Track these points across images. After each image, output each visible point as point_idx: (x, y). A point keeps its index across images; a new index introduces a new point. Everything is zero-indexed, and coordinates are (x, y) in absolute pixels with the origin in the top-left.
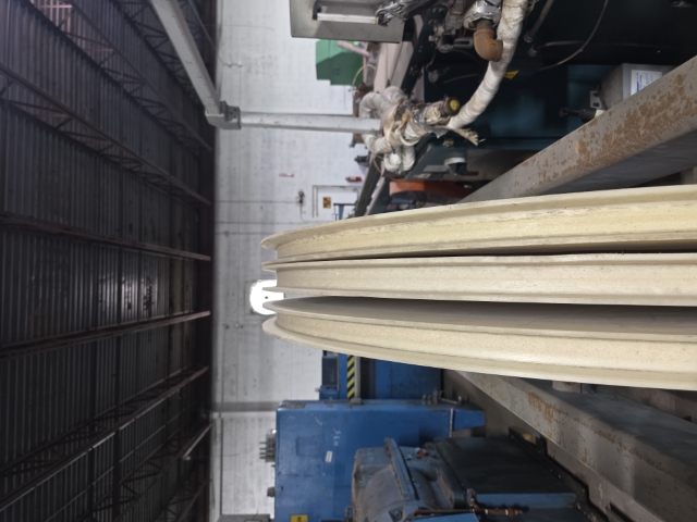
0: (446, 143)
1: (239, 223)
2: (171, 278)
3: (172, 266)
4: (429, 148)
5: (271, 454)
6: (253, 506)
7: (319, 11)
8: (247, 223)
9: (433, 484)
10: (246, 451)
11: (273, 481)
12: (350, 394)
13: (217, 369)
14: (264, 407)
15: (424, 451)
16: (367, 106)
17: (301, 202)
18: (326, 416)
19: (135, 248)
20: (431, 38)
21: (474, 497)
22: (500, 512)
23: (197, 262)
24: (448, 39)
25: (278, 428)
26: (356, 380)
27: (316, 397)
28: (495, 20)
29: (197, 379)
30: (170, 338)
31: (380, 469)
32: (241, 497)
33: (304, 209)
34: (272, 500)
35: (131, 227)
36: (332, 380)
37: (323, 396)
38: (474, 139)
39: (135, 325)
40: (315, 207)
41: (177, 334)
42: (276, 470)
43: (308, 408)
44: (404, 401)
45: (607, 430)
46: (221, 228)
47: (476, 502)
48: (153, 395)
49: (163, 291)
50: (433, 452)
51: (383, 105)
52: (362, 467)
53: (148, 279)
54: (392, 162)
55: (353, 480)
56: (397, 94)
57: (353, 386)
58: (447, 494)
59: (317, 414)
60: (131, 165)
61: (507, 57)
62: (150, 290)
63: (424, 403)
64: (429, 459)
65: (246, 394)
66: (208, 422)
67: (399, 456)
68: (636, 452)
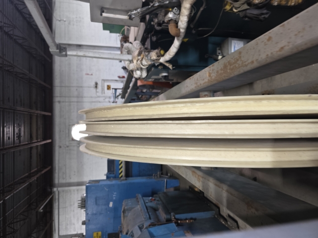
0: (160, 67)
1: (65, 97)
2: (31, 124)
3: (31, 118)
4: (153, 69)
5: (83, 205)
6: (75, 231)
7: (103, 12)
8: (70, 97)
9: (157, 212)
10: (71, 205)
11: (85, 218)
12: (120, 176)
13: (55, 167)
14: (80, 184)
15: (154, 198)
16: (126, 49)
17: (96, 87)
18: (109, 186)
19: (11, 109)
20: (152, 23)
21: (174, 216)
22: (185, 221)
23: (44, 116)
24: (159, 24)
25: (87, 193)
26: (123, 169)
27: (105, 178)
28: (177, 20)
29: (45, 173)
30: (31, 153)
31: (134, 208)
32: (68, 227)
33: (97, 90)
34: (84, 227)
35: (9, 99)
36: (112, 170)
37: (108, 177)
38: (170, 67)
39: (11, 147)
40: (103, 89)
41: (34, 151)
42: (86, 213)
43: (101, 183)
44: (145, 177)
45: (218, 183)
46: (56, 99)
47: (175, 218)
48: (23, 181)
49: (26, 130)
50: (157, 199)
51: (133, 49)
52: (126, 207)
53: (18, 124)
54: (137, 74)
55: (122, 214)
56: (139, 45)
57: (122, 172)
58: (163, 216)
59: (105, 185)
60: (8, 68)
61: (182, 35)
62: (20, 130)
63: (153, 177)
64: (156, 202)
65: (71, 178)
66: (51, 193)
67: (143, 201)
68: (227, 191)
